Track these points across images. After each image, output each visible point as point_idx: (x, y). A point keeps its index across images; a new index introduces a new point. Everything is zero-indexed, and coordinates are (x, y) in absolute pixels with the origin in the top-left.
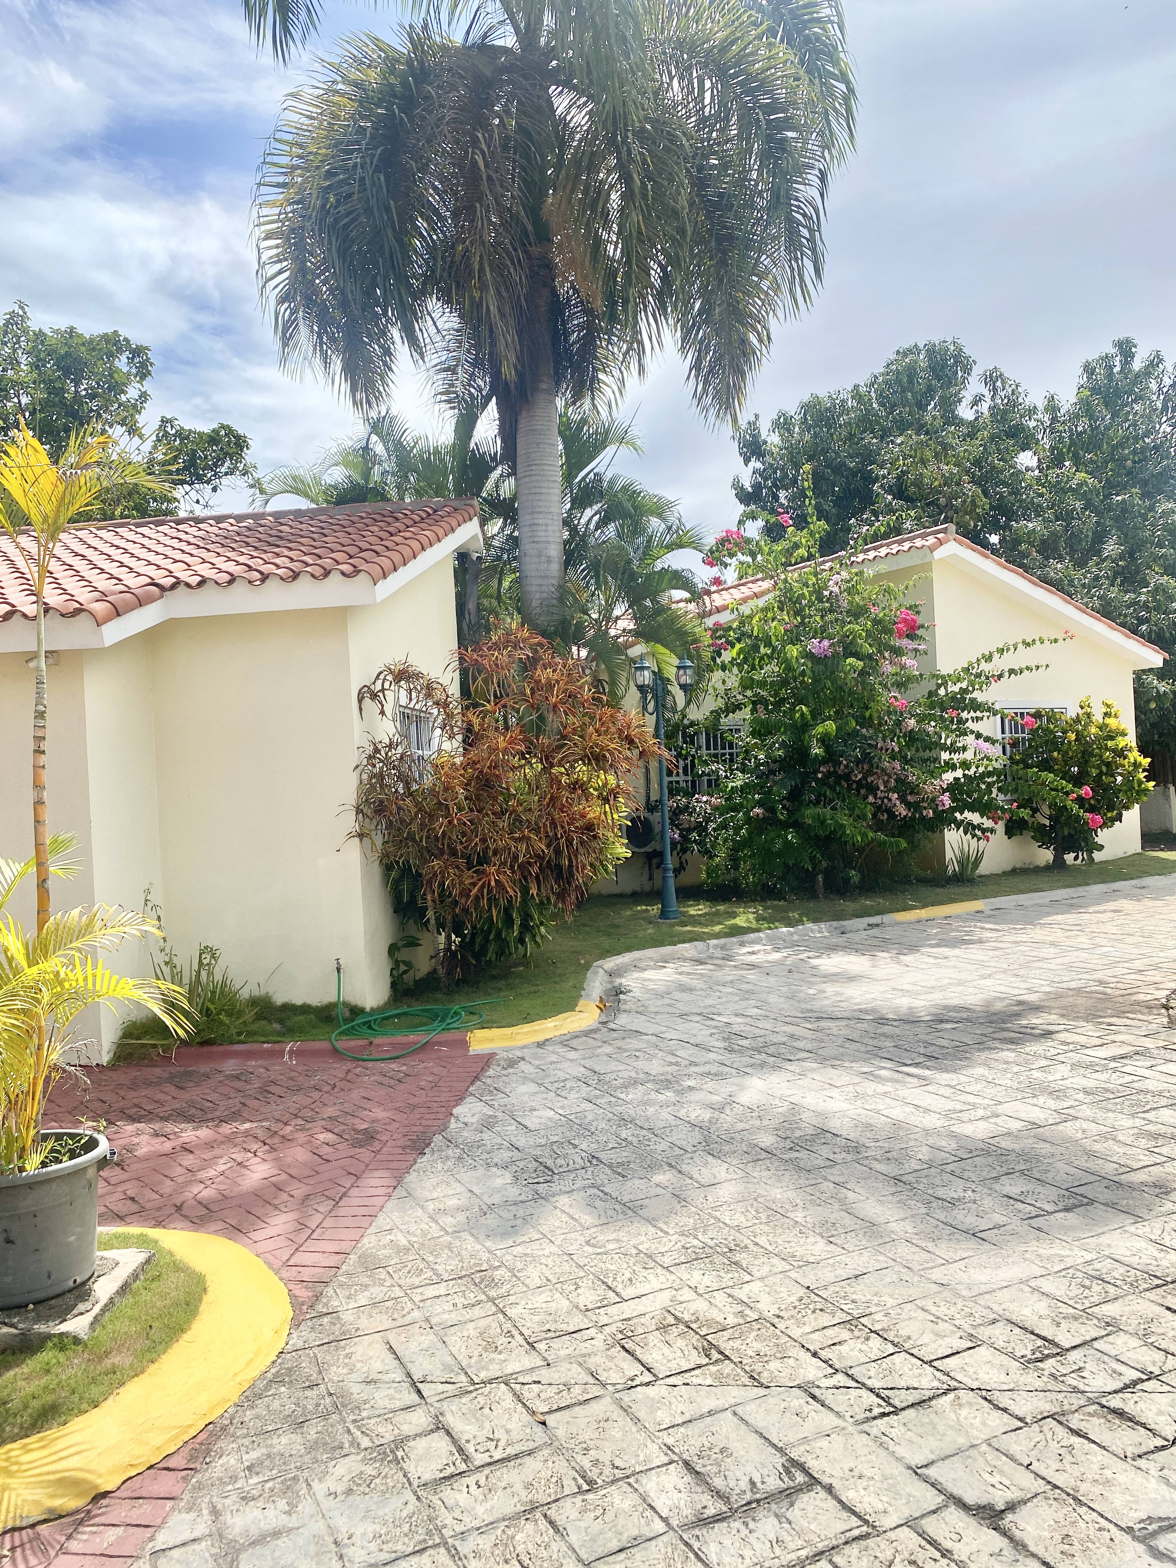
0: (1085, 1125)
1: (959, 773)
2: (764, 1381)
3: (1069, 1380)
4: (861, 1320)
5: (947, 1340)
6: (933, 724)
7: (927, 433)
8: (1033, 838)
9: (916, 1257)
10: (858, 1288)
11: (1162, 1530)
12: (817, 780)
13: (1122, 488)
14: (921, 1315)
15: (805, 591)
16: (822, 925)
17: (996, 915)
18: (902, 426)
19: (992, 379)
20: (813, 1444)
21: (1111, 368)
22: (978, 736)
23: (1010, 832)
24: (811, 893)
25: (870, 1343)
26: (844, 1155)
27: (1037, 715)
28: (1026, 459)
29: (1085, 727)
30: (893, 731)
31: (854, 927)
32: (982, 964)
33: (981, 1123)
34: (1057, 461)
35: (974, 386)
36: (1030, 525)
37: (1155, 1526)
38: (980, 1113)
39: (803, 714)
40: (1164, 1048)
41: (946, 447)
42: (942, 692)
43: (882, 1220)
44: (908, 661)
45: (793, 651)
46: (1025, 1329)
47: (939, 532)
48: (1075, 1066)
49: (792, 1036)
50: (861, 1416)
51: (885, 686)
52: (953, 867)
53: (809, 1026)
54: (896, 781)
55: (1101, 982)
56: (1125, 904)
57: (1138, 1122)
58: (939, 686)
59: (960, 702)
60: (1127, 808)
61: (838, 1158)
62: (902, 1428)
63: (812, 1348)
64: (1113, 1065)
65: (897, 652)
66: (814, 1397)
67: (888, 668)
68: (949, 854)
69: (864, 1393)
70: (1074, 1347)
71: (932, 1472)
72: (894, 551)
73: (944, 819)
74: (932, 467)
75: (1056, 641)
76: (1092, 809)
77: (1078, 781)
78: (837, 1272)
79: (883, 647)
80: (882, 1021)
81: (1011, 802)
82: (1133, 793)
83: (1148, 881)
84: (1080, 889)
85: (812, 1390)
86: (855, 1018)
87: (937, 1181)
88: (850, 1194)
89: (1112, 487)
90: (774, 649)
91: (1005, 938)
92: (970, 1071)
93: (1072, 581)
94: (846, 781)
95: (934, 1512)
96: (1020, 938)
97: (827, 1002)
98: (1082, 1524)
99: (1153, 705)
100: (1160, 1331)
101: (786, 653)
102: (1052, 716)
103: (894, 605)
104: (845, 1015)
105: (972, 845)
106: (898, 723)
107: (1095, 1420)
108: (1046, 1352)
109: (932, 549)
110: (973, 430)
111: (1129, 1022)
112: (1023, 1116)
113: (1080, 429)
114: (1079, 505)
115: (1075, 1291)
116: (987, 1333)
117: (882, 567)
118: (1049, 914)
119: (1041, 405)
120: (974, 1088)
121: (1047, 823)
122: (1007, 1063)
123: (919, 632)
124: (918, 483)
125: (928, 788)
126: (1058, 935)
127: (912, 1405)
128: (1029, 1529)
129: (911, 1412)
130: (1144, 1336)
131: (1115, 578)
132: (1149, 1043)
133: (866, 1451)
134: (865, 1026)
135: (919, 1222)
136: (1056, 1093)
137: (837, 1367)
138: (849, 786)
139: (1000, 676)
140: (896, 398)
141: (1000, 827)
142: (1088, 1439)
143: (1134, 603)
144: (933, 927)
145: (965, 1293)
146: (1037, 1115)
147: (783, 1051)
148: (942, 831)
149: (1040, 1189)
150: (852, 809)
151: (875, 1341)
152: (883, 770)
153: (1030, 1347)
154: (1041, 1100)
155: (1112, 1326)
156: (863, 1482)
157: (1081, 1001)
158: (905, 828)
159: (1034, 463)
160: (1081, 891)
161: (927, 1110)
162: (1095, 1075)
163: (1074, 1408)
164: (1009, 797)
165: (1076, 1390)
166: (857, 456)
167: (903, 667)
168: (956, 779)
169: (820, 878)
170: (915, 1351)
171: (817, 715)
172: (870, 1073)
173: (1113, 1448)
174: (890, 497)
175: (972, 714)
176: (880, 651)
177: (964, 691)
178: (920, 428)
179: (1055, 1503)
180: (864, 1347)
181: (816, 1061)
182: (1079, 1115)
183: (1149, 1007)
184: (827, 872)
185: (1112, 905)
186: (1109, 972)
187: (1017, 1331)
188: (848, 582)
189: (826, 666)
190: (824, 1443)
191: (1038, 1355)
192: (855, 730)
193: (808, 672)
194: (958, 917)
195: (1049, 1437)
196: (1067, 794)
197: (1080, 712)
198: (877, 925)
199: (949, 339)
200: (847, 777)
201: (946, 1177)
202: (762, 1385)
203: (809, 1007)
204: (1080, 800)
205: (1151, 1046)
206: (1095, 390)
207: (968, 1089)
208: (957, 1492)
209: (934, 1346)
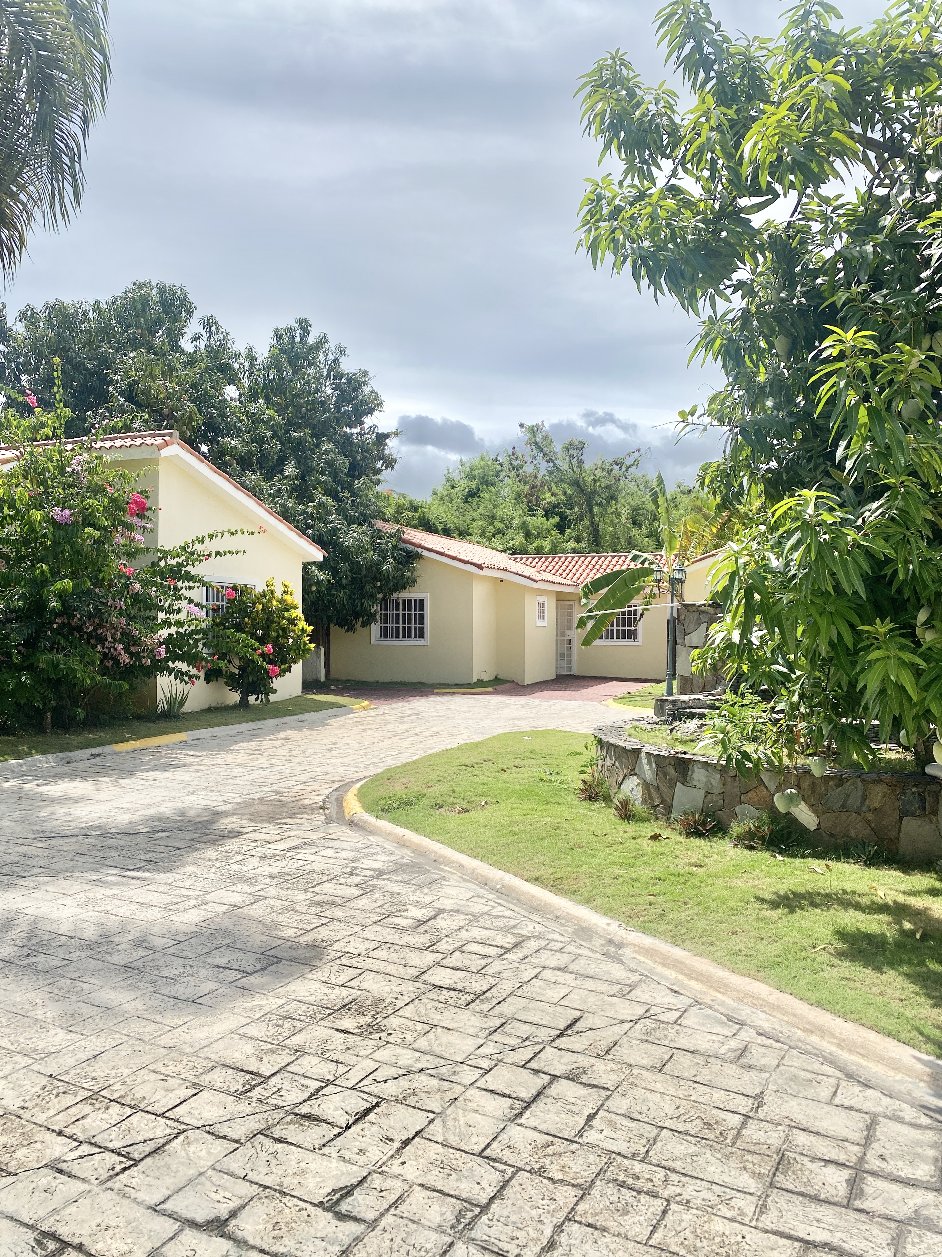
0: (272, 902)
1: (173, 630)
2: (13, 1170)
3: (272, 1101)
4: (101, 1093)
5: (176, 1092)
6: (154, 589)
7: (156, 354)
8: (226, 683)
9: (147, 1029)
10: (97, 1066)
11: (343, 1197)
12: (52, 630)
13: (298, 428)
14: (153, 1076)
15: (49, 465)
16: (50, 757)
17: (197, 744)
18: (135, 344)
19: (209, 324)
20: (62, 1213)
21: (293, 337)
22: (191, 601)
23: (208, 679)
24: (40, 729)
25: (110, 1111)
26: (79, 953)
27: (235, 588)
28: (231, 392)
29: (270, 599)
30: (121, 593)
31: (78, 758)
32: (187, 784)
33: (194, 911)
34: (253, 396)
35: (194, 327)
36: (233, 442)
37: (337, 1196)
38: (193, 902)
39: (43, 571)
40: (323, 838)
41: (171, 369)
42: (162, 564)
43: (116, 1003)
44: (137, 536)
45: (37, 515)
46: (236, 1069)
47: (165, 435)
48: (263, 858)
49: (25, 855)
50: (105, 1176)
51: (117, 555)
52: (162, 705)
53: (41, 845)
54: (122, 634)
55: (277, 793)
56: (291, 733)
57: (309, 895)
58: (160, 559)
59: (177, 573)
60: (295, 663)
61: (74, 956)
62: (142, 1176)
63: (57, 1128)
64: (289, 854)
65: (129, 527)
66: (60, 1171)
67: (119, 539)
68: (160, 696)
69: (107, 1155)
70: (273, 1075)
71: (168, 1206)
72: (128, 444)
73: (159, 666)
74: (159, 382)
75: (253, 533)
76: (271, 662)
77: (262, 641)
78: (77, 1057)
79: (117, 522)
80: (106, 834)
81: (213, 655)
82: (300, 651)
83: (306, 716)
84: (259, 723)
85: (59, 1166)
86: (84, 833)
87: (161, 963)
88: (85, 986)
89: (291, 425)
90: (18, 511)
91: (205, 762)
92: (183, 870)
93: (262, 490)
94: (79, 632)
95: (172, 1238)
96: (215, 761)
97: (58, 823)
98: (287, 1210)
99: (314, 588)
100: (332, 1047)
101: (29, 517)
102: (245, 590)
103: (127, 489)
104: (75, 832)
105: (179, 687)
106: (126, 586)
107: (292, 1127)
108: (253, 1083)
109: (160, 448)
110: (192, 360)
111: (298, 821)
112: (226, 901)
113: (271, 377)
114: (269, 433)
115: (272, 1030)
116: (207, 1079)
117: (120, 456)
118: (236, 742)
119: (244, 352)
120: (187, 883)
121: (237, 672)
122: (211, 860)
123: (147, 513)
124: (146, 392)
125: (149, 641)
126: (244, 758)
127: (149, 1154)
128: (248, 1227)
129: (149, 1160)
130: (322, 1054)
131: (292, 493)
132: (313, 836)
133: (111, 1204)
134: (92, 841)
135: (147, 999)
136: (250, 881)
137: (81, 1139)
138: (81, 636)
139: (209, 556)
140: (132, 319)
141: (202, 674)
142: (287, 1143)
143: (303, 513)
144: (146, 756)
145: (189, 1050)
146: (237, 899)
147: (16, 869)
148: (156, 677)
149: (242, 956)
150: (82, 657)
151: (115, 1109)
152: (112, 624)
153: (241, 1082)
154: (239, 887)
155: (300, 1051)
156: (110, 1232)
157: (264, 808)
158: (128, 673)
159: (236, 395)
160: (259, 724)
161: (149, 906)
162: (277, 863)
163: (276, 1121)
164: (211, 651)
165: (277, 1107)
166: (95, 359)
167: (132, 540)
168: (170, 635)
169: (49, 715)
170: (149, 1109)
171: (55, 574)
172: (99, 880)
173: (306, 1145)
174: (122, 399)
175: (186, 583)
176: (114, 525)
177: (180, 565)
178: (151, 349)
179: (266, 1201)
180: (105, 1116)
181: (48, 875)
182: (268, 895)
183: (311, 809)
184: (55, 710)
185: (282, 735)
186: (283, 785)
187: (231, 1071)
188: (89, 463)
189: (66, 531)
190: (73, 1209)
191: (248, 1087)
192: (89, 589)
193: (50, 536)
194: (166, 746)
195: (259, 1149)
196: (255, 650)
197: (266, 589)
198: (99, 755)
199: (178, 285)
200: (79, 629)
201: (168, 958)
202: (10, 1174)
203: (40, 828)
204: (263, 655)
205: (314, 837)
206: (283, 351)
207: (181, 885)
208: (189, 1215)
209: (164, 1100)
